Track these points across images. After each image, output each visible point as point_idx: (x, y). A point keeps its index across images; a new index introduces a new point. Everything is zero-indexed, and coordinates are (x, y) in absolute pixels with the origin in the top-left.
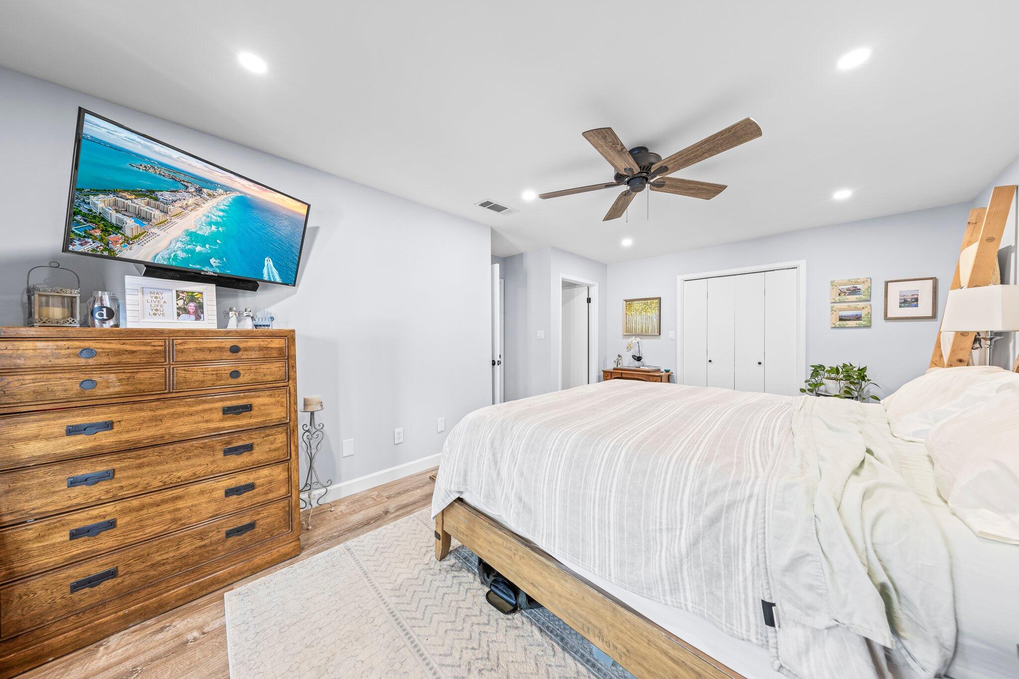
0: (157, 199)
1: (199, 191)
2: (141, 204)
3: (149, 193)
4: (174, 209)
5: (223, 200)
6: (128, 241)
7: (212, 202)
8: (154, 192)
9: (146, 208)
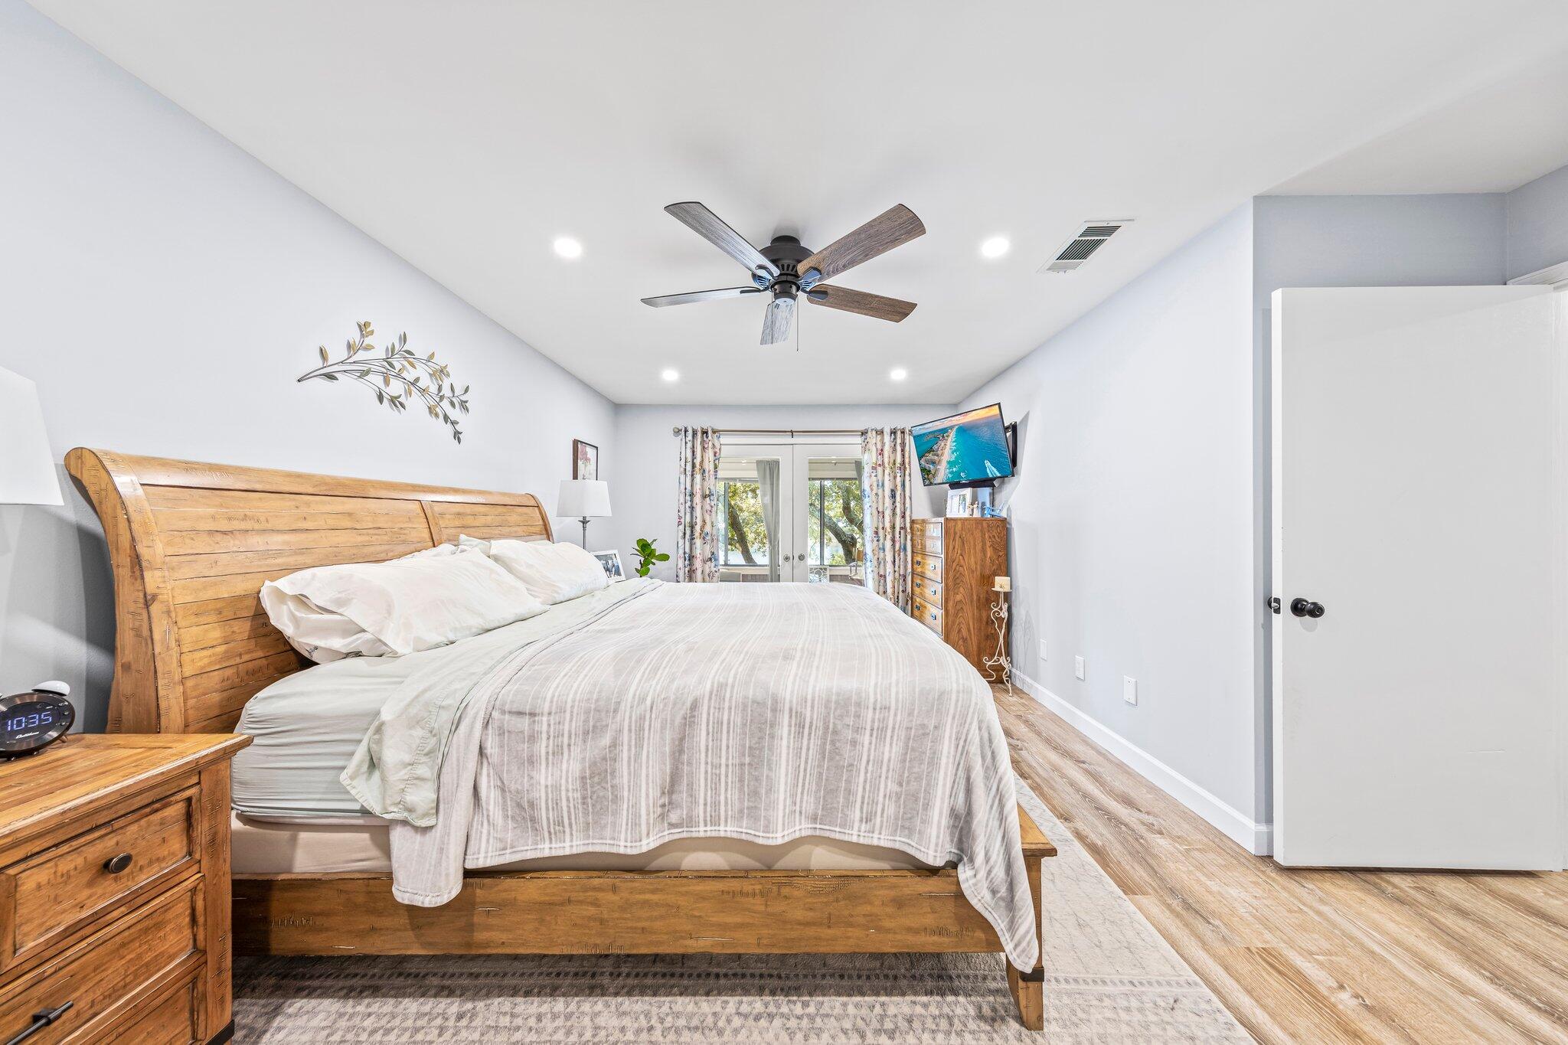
0: (934, 451)
1: (943, 437)
2: (930, 456)
3: (931, 450)
4: (940, 452)
5: (952, 434)
6: (934, 476)
7: (950, 438)
8: (931, 448)
9: (933, 457)
